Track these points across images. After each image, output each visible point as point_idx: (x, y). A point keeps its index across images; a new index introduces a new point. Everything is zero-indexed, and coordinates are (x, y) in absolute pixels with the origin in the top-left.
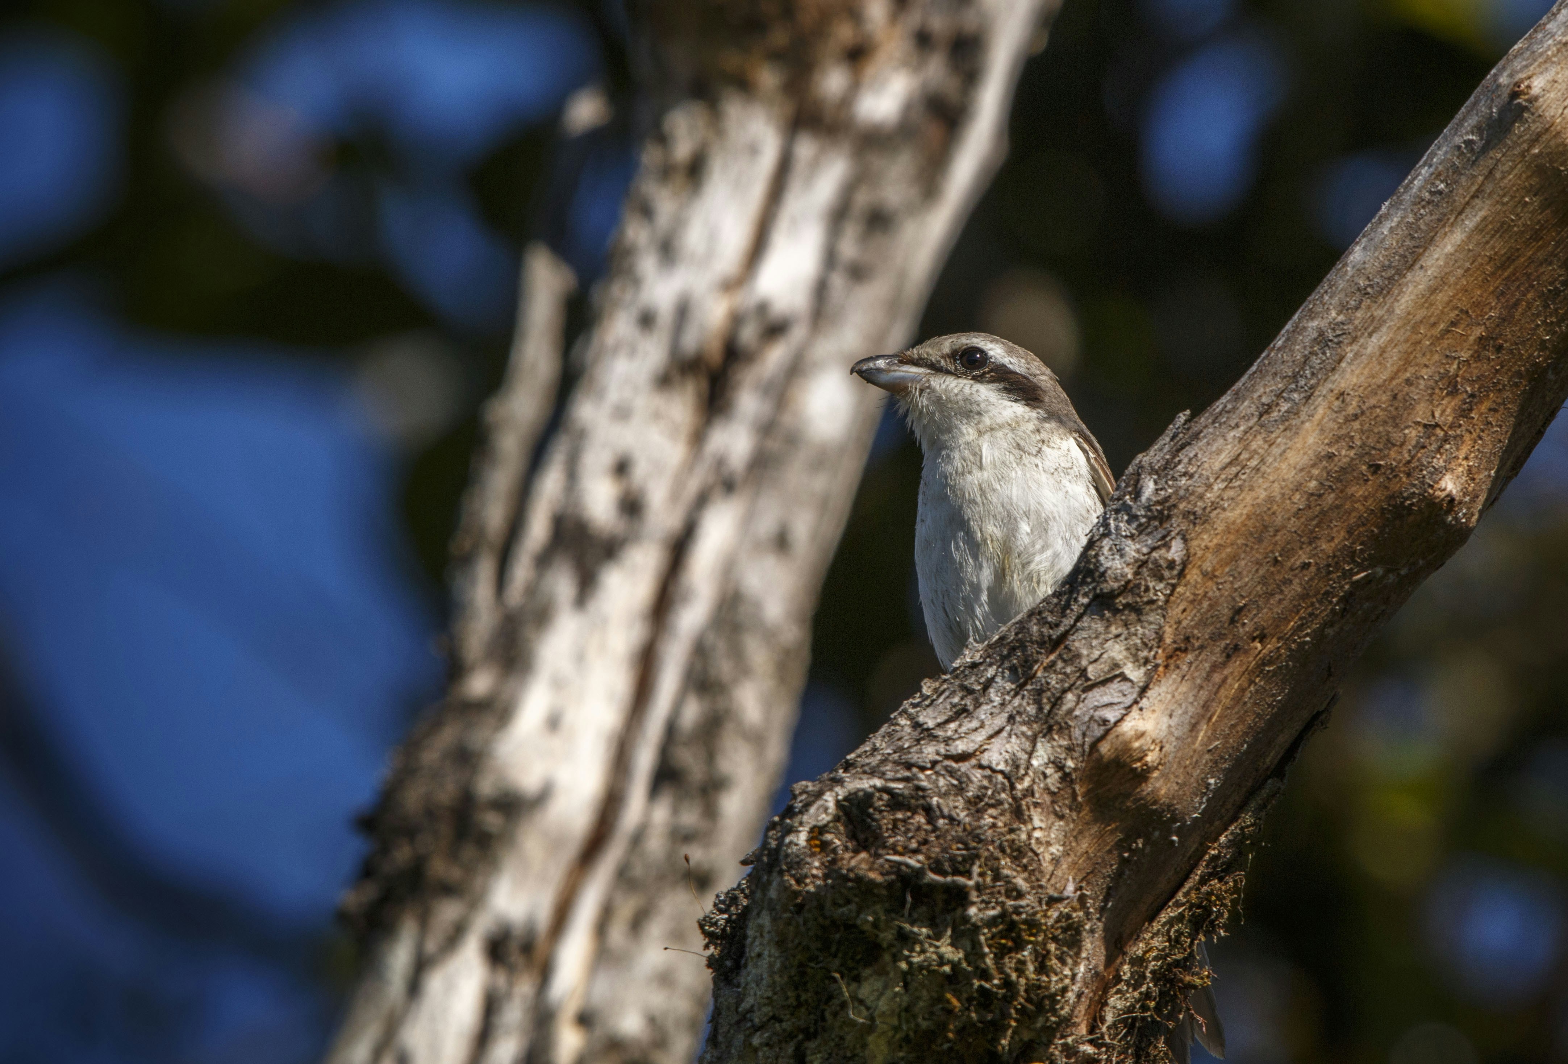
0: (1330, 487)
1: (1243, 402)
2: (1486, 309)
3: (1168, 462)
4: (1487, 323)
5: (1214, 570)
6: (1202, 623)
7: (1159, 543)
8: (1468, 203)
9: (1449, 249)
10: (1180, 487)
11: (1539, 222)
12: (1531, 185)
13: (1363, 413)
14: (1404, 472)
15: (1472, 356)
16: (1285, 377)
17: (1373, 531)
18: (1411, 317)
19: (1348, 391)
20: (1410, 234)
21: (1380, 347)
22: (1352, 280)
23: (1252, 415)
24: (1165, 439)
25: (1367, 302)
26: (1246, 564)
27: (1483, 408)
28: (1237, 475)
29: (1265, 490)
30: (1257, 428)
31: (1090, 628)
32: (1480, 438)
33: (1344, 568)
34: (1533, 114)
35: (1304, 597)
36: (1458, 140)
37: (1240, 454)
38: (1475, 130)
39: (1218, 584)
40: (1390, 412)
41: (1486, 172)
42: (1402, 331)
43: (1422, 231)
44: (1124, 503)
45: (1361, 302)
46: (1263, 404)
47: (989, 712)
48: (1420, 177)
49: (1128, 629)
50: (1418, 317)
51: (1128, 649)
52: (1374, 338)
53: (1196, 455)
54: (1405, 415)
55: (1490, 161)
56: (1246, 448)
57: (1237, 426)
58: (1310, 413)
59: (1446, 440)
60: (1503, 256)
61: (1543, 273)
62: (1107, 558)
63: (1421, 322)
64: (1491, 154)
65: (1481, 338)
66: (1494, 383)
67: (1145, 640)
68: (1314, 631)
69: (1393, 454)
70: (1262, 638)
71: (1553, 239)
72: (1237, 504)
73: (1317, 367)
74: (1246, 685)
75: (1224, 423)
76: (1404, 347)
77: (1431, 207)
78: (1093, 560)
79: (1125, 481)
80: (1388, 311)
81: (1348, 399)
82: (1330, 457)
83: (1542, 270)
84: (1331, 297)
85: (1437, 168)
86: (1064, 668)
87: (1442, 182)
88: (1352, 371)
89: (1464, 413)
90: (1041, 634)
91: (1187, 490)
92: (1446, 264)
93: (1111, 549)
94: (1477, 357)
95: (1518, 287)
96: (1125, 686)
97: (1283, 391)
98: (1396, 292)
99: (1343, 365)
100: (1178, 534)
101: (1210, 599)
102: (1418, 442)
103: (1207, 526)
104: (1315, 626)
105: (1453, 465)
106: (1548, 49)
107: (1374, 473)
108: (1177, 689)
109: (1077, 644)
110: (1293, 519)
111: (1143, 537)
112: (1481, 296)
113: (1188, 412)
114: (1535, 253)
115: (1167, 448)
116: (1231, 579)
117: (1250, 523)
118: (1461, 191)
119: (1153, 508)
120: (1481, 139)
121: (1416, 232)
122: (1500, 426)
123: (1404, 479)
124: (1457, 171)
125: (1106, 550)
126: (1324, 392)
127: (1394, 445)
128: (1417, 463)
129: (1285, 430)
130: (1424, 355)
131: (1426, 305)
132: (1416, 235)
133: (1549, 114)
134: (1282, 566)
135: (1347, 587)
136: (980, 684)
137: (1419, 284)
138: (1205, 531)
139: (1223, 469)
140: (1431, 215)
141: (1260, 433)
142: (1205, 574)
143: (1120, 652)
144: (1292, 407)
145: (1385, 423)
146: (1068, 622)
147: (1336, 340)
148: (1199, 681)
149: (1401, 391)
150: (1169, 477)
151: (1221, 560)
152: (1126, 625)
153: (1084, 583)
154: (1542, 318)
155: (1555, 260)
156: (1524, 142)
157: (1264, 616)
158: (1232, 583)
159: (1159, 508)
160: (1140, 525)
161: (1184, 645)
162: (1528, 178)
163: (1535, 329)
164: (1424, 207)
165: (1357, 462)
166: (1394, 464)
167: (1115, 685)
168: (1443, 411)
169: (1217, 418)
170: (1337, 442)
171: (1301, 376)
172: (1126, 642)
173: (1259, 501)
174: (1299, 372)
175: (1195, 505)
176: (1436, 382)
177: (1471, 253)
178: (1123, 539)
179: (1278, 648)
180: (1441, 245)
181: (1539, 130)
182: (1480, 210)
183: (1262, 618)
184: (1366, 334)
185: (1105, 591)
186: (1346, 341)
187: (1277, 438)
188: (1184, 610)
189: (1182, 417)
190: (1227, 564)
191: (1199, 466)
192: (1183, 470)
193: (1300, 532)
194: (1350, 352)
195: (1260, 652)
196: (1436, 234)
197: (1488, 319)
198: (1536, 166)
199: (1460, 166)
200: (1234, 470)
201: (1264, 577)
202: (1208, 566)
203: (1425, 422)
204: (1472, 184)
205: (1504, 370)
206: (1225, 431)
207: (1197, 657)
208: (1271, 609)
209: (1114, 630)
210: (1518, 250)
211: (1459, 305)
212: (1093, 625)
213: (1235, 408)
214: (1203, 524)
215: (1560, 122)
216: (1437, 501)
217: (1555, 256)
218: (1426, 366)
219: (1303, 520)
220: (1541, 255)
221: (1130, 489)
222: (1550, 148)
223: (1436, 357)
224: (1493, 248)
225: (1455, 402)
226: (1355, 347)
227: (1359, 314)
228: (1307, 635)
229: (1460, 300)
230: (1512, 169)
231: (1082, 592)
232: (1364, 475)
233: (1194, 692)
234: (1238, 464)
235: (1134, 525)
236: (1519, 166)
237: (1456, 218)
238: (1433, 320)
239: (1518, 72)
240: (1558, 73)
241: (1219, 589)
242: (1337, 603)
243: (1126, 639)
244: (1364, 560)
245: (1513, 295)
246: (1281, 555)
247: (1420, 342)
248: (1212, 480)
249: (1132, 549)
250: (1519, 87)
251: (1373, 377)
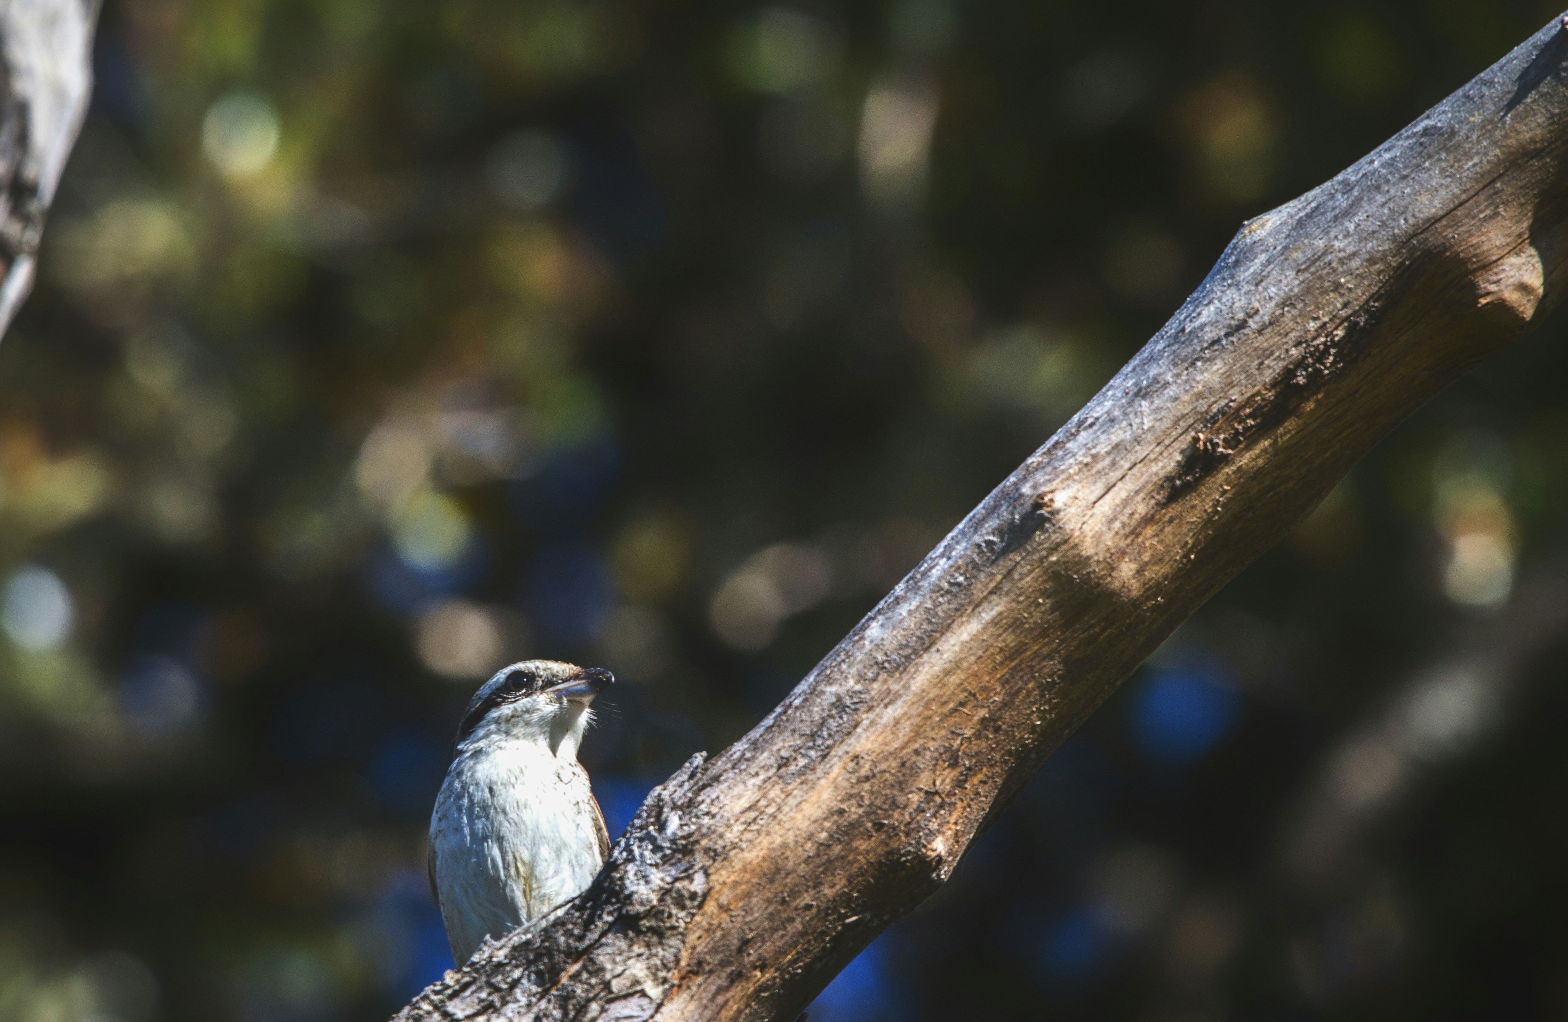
0: (838, 839)
1: (762, 753)
2: (992, 694)
3: (691, 800)
4: (991, 706)
5: (729, 904)
6: (714, 950)
7: (683, 875)
8: (985, 598)
9: (965, 637)
10: (703, 825)
11: (1048, 621)
12: (1045, 588)
13: (874, 776)
14: (904, 832)
15: (974, 734)
16: (803, 735)
17: (869, 881)
18: (924, 694)
19: (862, 755)
20: (928, 619)
21: (895, 718)
22: (870, 654)
23: (772, 766)
24: (683, 776)
25: (883, 676)
26: (758, 902)
27: (976, 780)
28: (755, 820)
29: (781, 836)
30: (775, 779)
31: (614, 945)
32: (969, 806)
33: (840, 912)
34: (1054, 525)
35: (803, 934)
36: (977, 539)
37: (758, 801)
38: (996, 532)
39: (731, 916)
40: (898, 777)
41: (1004, 571)
42: (916, 706)
43: (940, 617)
44: (649, 833)
45: (878, 674)
46: (782, 758)
47: (516, 1011)
48: (938, 567)
49: (650, 950)
50: (932, 695)
51: (648, 968)
52: (890, 709)
53: (718, 798)
54: (910, 782)
55: (1010, 562)
56: (764, 796)
57: (757, 774)
58: (825, 770)
59: (941, 806)
60: (1012, 648)
61: (1045, 667)
62: (632, 882)
63: (934, 700)
64: (1011, 556)
65: (983, 720)
66: (988, 759)
67: (665, 961)
68: (806, 965)
69: (896, 815)
70: (763, 968)
71: (1058, 638)
72: (755, 847)
73: (835, 729)
74: (743, 1007)
75: (745, 770)
76: (917, 720)
77: (949, 596)
78: (619, 882)
79: (646, 811)
80: (904, 686)
81: (862, 762)
82: (841, 812)
83: (1044, 664)
84: (849, 667)
85: (956, 562)
86: (589, 979)
87: (961, 575)
88: (868, 737)
89: (959, 784)
90: (568, 945)
91: (709, 828)
92: (962, 650)
93: (636, 874)
94: (978, 735)
95: (1022, 677)
96: (644, 1002)
97: (800, 748)
98: (913, 670)
99: (859, 730)
100: (701, 868)
101: (723, 929)
102: (919, 806)
103: (726, 863)
104: (807, 960)
105: (944, 829)
106: (1070, 467)
107: (878, 831)
108: (686, 1007)
109: (601, 958)
110: (803, 865)
111: (667, 867)
112: (989, 682)
113: (704, 754)
114: (1040, 649)
115: (687, 786)
116: (743, 913)
117: (765, 865)
118: (979, 586)
119: (679, 842)
120: (1002, 541)
121: (934, 617)
122: (986, 797)
123: (903, 838)
124: (976, 566)
125: (631, 875)
126: (840, 753)
127: (898, 807)
128: (916, 825)
129: (802, 783)
130: (933, 729)
131: (940, 685)
132: (933, 620)
133: (1068, 527)
134: (789, 905)
135: (839, 928)
136: (507, 983)
137: (934, 665)
138: (723, 867)
139: (743, 812)
140: (949, 603)
141: (778, 784)
142: (721, 907)
143: (641, 970)
144: (809, 764)
145: (892, 786)
146: (592, 936)
147: (853, 707)
148: (705, 1001)
149: (909, 759)
150: (693, 814)
151: (736, 895)
152: (648, 946)
153: (608, 902)
154: (1037, 706)
155: (1057, 656)
156: (1044, 549)
157: (767, 949)
158: (744, 917)
159: (684, 842)
160: (665, 856)
161: (697, 968)
162: (1044, 582)
163: (1029, 715)
164: (942, 596)
165: (864, 819)
166: (896, 824)
167: (635, 1000)
168: (943, 781)
169: (736, 764)
170: (849, 799)
171: (819, 736)
172: (647, 962)
173: (774, 846)
174: (816, 732)
175: (716, 843)
176: (941, 754)
177: (984, 644)
178: (648, 867)
179: (775, 978)
180: (958, 633)
181: (1058, 540)
182: (997, 605)
183: (765, 950)
184: (882, 705)
185: (631, 913)
186: (862, 709)
187: (794, 789)
188: (700, 938)
189: (699, 759)
190: (741, 899)
191: (721, 808)
192: (706, 810)
193: (807, 877)
194: (866, 718)
195: (759, 980)
196: (953, 622)
197: (992, 703)
198: (1053, 572)
199: (980, 563)
200: (752, 814)
201: (771, 914)
202: (724, 900)
203: (926, 788)
204: (991, 581)
205: (998, 748)
206: (746, 778)
207: (706, 979)
208: (773, 943)
209: (637, 949)
210: (1026, 644)
211: (969, 688)
212: (618, 943)
213: (753, 758)
214: (723, 861)
215: (1079, 536)
216: (928, 859)
217: (1058, 652)
218: (934, 739)
219: (811, 866)
220: (1045, 650)
221: (652, 820)
222: (1067, 557)
223: (943, 732)
224: (1004, 640)
225: (954, 773)
226: (871, 715)
227: (876, 686)
228: (800, 967)
229: (970, 683)
230: (1030, 572)
231: (606, 910)
232: (869, 831)
233: (700, 1011)
234: (757, 810)
235: (659, 855)
236: (1037, 570)
237: (973, 610)
238: (944, 699)
239: (1041, 485)
240: (1079, 491)
241: (732, 922)
242: (829, 942)
243: (648, 959)
244: (857, 906)
245: (1017, 683)
246: (789, 896)
247: (930, 718)
248: (732, 822)
249: (657, 877)
250: (1043, 499)
251: (886, 744)
